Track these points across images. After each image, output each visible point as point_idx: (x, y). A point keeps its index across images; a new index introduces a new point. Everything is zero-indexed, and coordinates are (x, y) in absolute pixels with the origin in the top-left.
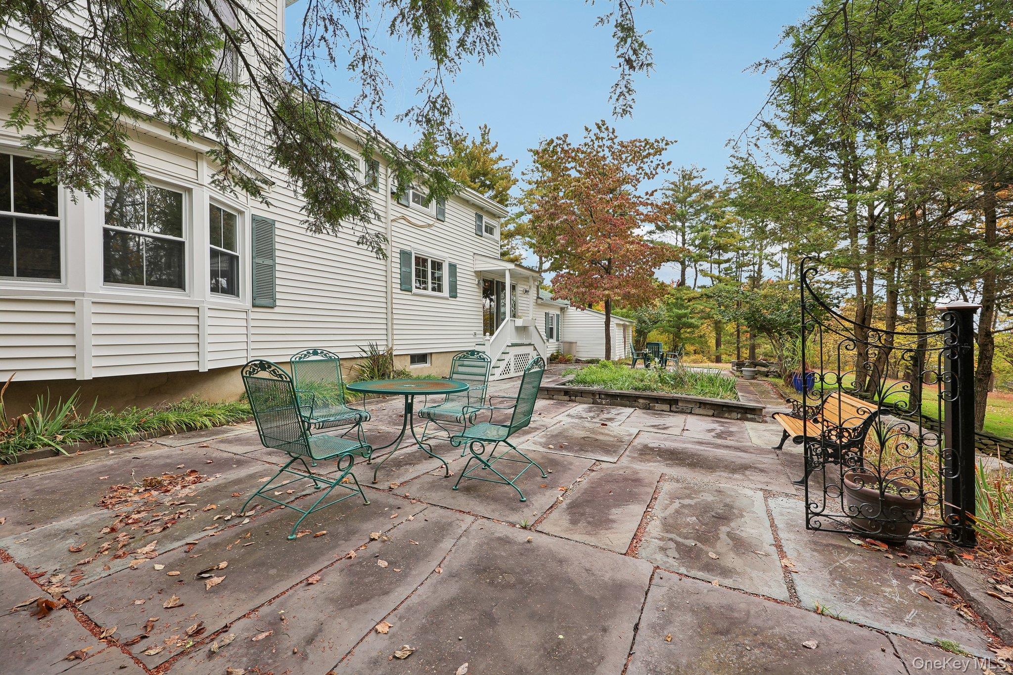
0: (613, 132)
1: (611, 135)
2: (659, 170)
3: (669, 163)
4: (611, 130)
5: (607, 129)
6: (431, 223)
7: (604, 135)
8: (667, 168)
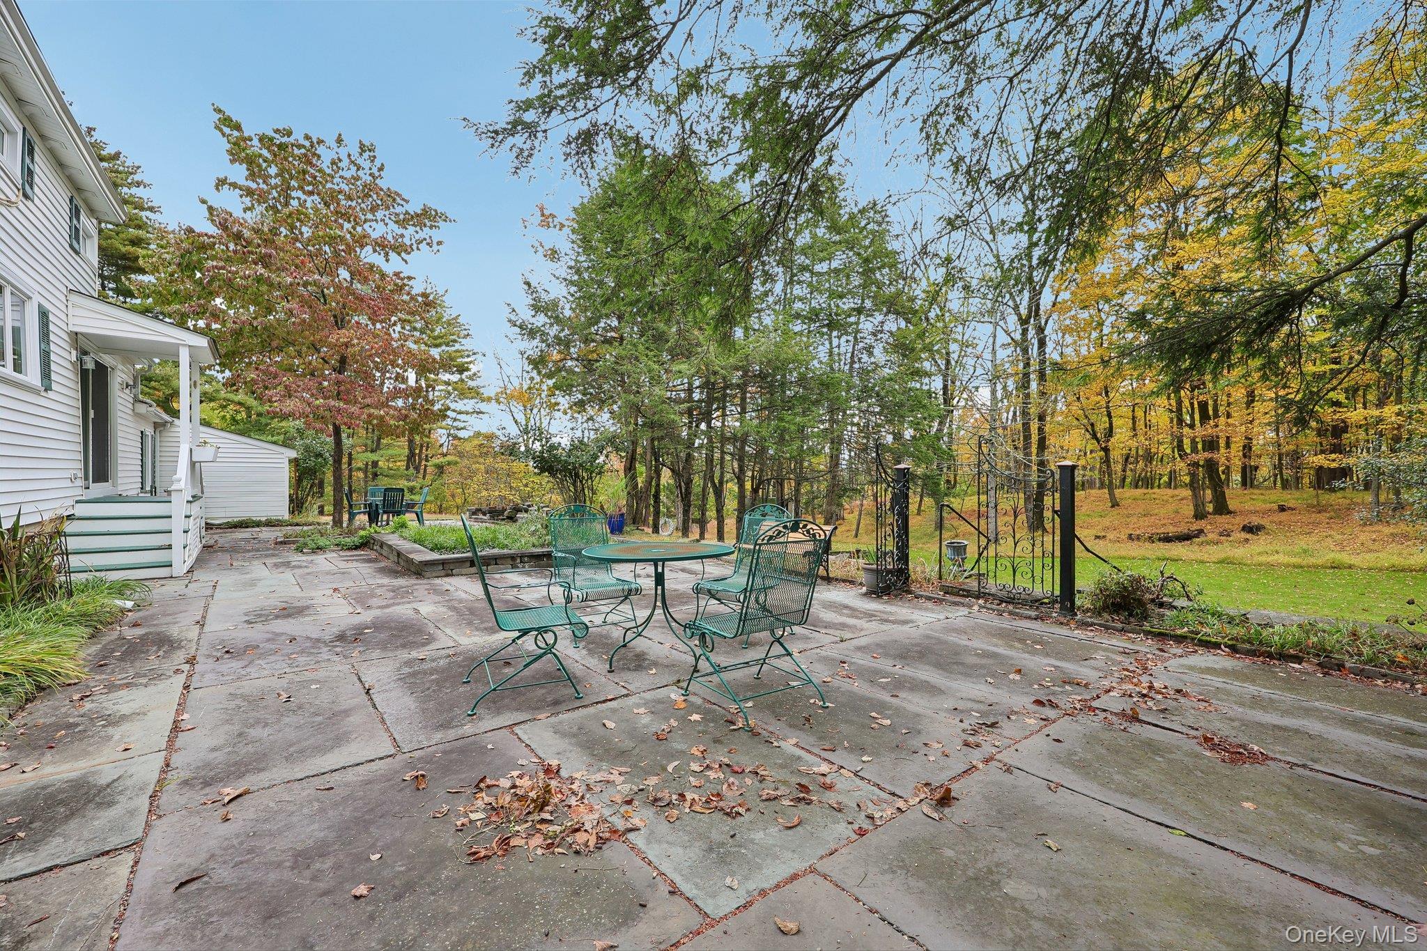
0: (381, 169)
1: (375, 170)
2: (423, 246)
3: (439, 243)
4: (378, 163)
5: (373, 159)
6: (13, 199)
7: (367, 165)
8: (435, 247)
